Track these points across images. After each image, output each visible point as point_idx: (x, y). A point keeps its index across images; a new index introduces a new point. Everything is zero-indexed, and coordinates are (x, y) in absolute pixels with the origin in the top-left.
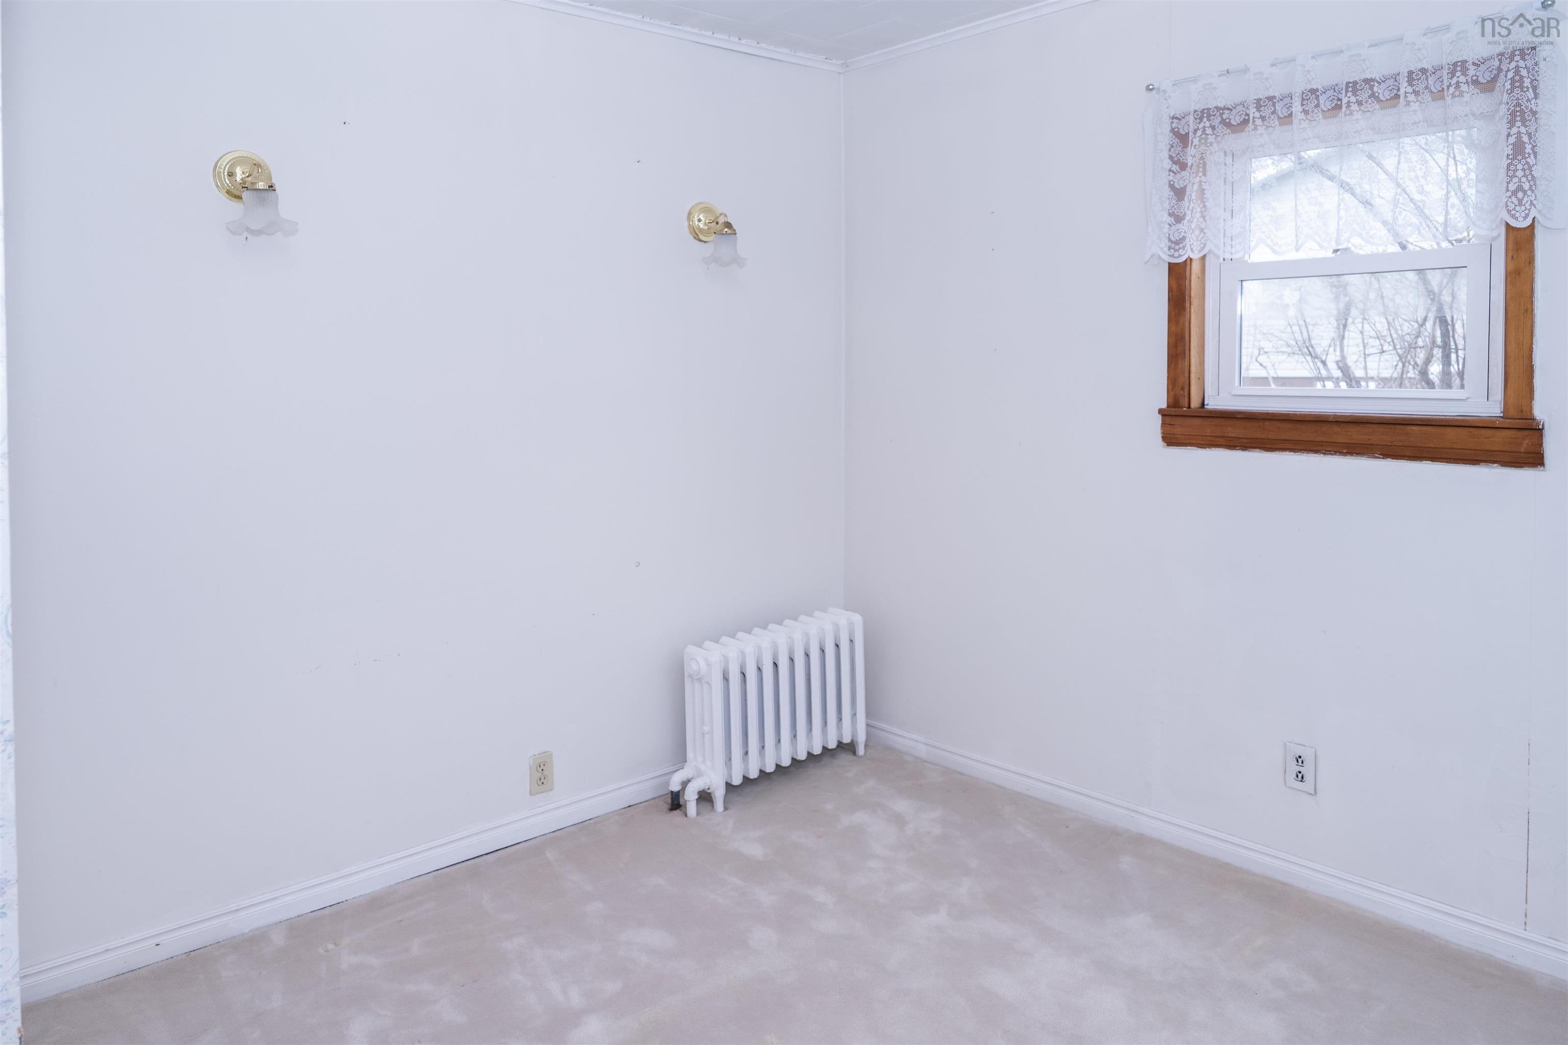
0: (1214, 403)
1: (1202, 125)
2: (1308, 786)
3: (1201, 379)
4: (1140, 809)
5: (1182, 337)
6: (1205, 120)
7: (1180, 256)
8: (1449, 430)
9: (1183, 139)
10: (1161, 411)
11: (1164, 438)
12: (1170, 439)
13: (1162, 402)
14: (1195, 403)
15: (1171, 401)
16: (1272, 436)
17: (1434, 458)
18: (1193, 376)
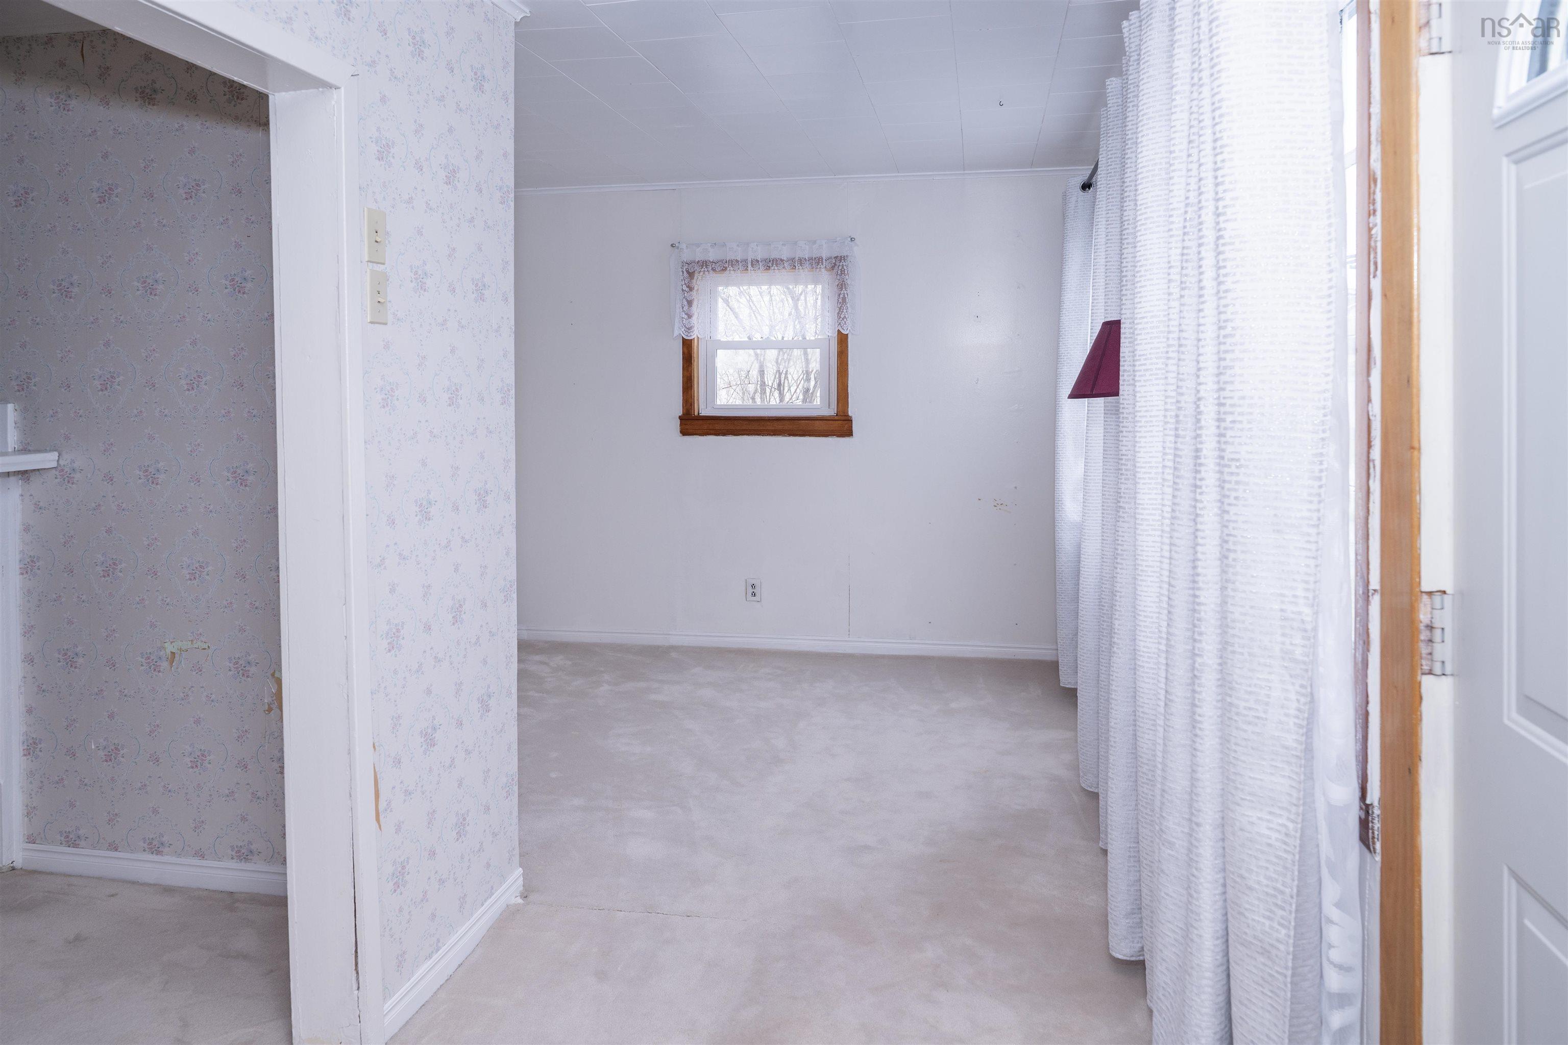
0: (704, 412)
1: (703, 269)
2: (757, 598)
3: (698, 400)
4: (670, 633)
5: (691, 376)
6: (704, 267)
7: (691, 336)
8: (817, 422)
9: (691, 275)
10: (680, 417)
11: (681, 432)
12: (684, 432)
13: (680, 412)
14: (696, 414)
15: (685, 411)
16: (738, 428)
17: (810, 435)
18: (695, 398)
